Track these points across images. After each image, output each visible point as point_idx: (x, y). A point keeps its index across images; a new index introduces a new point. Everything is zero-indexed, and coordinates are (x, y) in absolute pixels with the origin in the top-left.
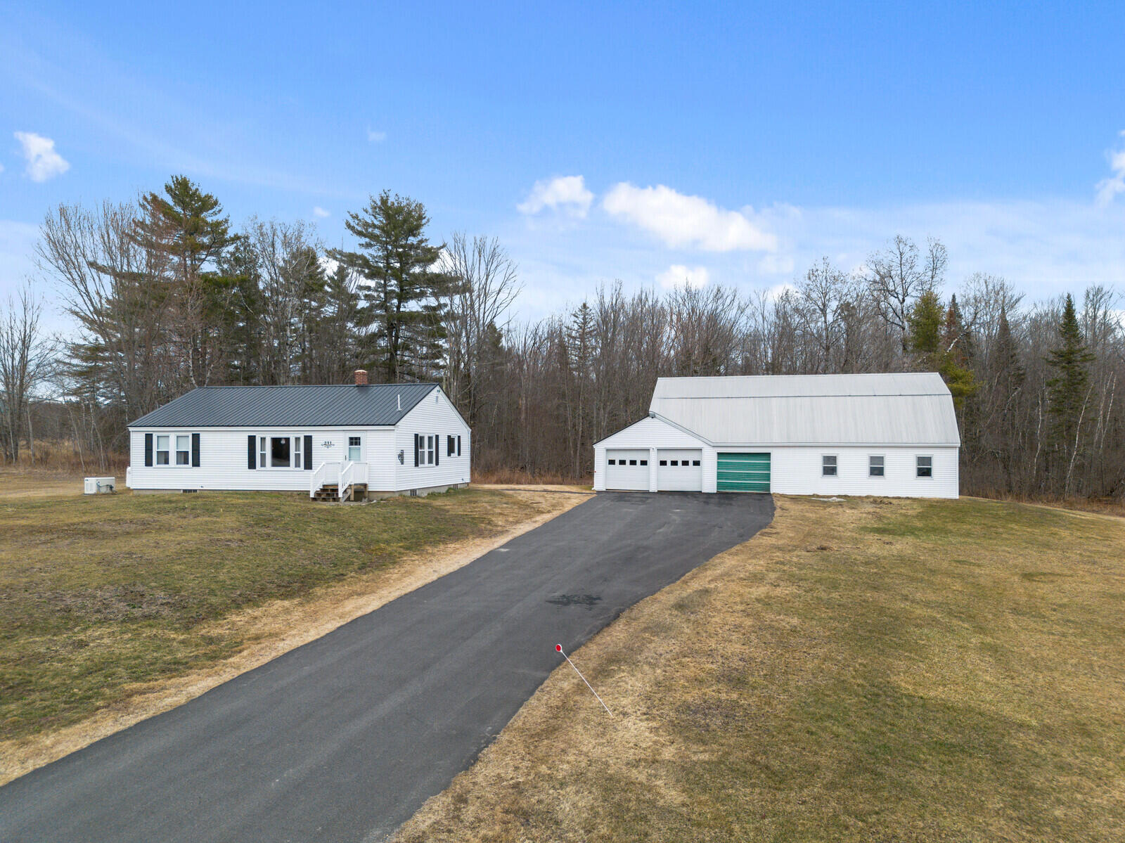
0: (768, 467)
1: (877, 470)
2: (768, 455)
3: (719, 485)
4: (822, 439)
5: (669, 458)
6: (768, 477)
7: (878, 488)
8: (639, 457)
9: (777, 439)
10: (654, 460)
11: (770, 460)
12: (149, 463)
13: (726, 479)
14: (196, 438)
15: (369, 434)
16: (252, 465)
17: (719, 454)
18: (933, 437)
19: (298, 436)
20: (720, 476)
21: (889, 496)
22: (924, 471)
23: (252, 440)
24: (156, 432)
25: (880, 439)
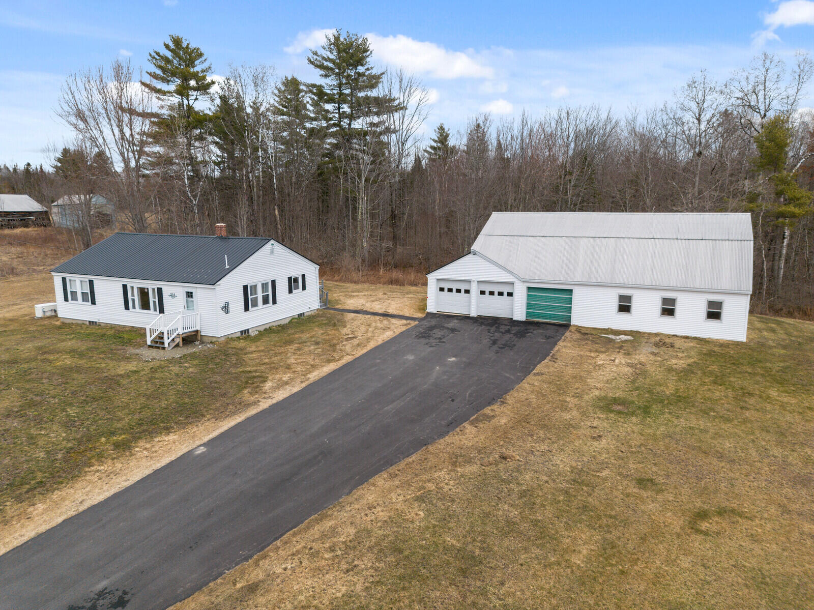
0: (570, 301)
1: (668, 310)
2: (571, 291)
3: (528, 314)
4: (618, 280)
5: (488, 289)
6: (569, 310)
7: (667, 326)
8: (463, 287)
9: (578, 278)
10: (474, 289)
11: (572, 295)
12: (66, 299)
13: (535, 309)
14: (91, 282)
15: (198, 290)
16: (127, 307)
17: (529, 288)
18: (726, 285)
19: (153, 287)
20: (529, 306)
21: (678, 334)
22: (714, 313)
23: (125, 287)
24: (69, 277)
25: (673, 283)
